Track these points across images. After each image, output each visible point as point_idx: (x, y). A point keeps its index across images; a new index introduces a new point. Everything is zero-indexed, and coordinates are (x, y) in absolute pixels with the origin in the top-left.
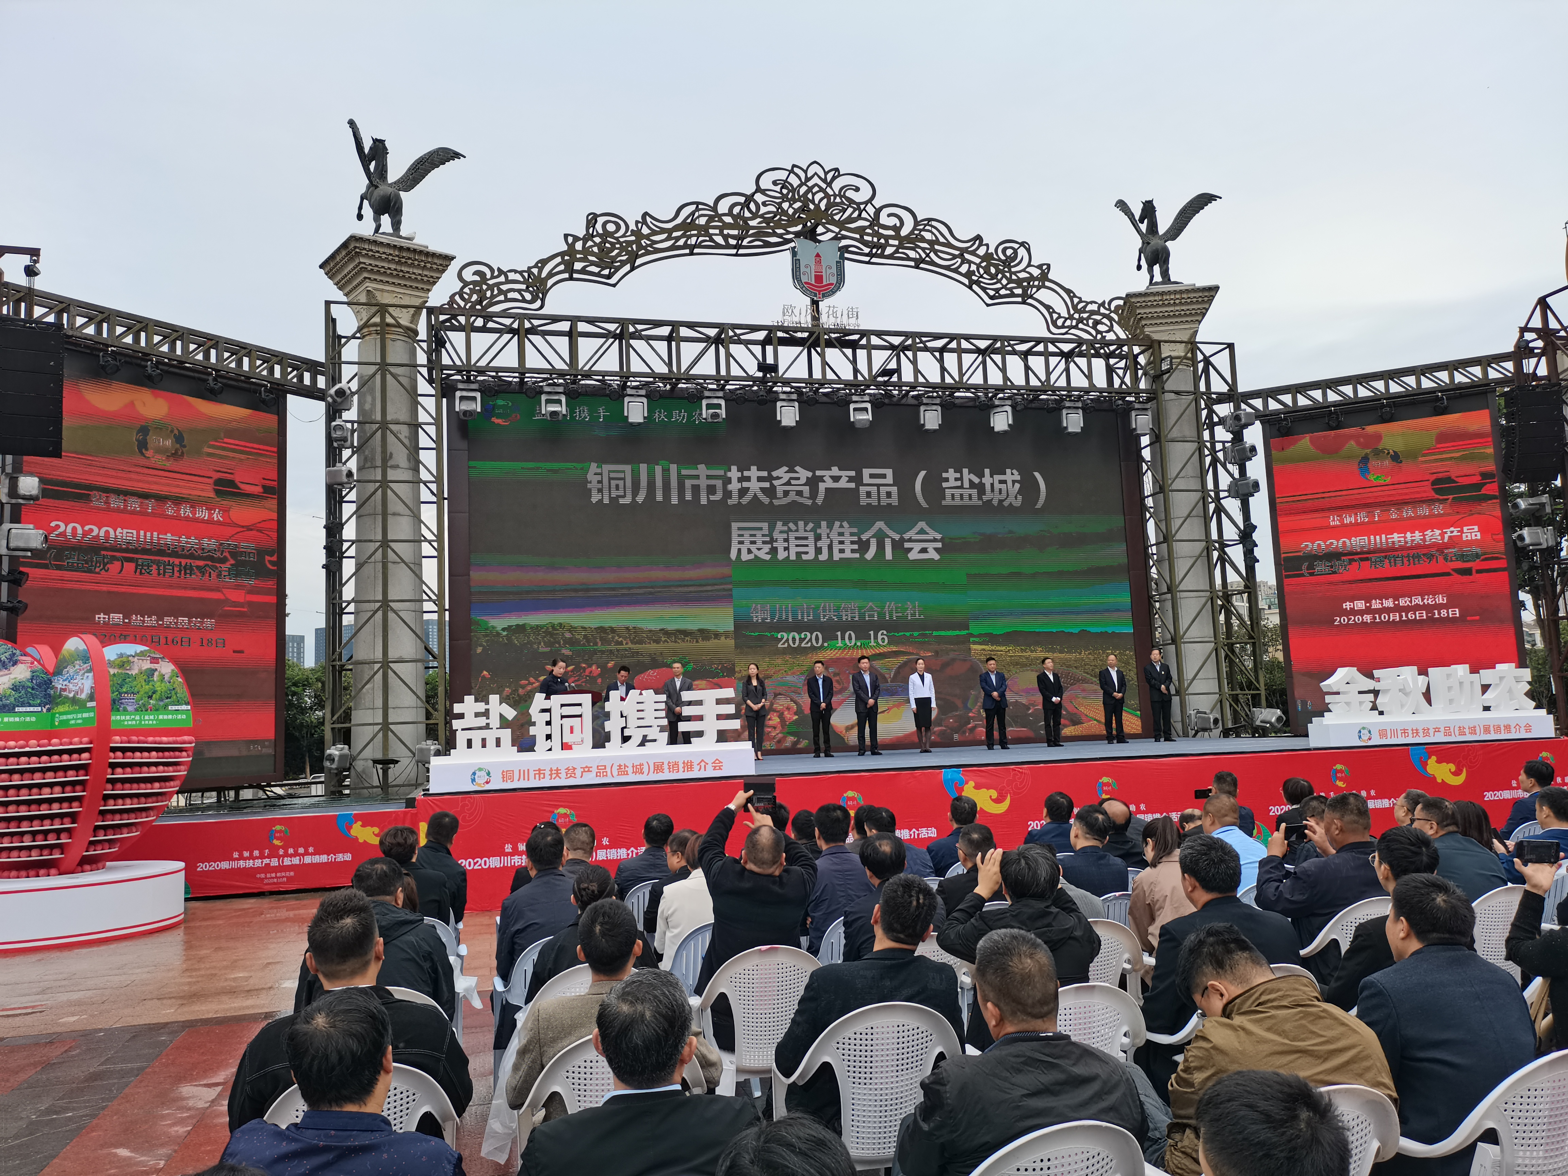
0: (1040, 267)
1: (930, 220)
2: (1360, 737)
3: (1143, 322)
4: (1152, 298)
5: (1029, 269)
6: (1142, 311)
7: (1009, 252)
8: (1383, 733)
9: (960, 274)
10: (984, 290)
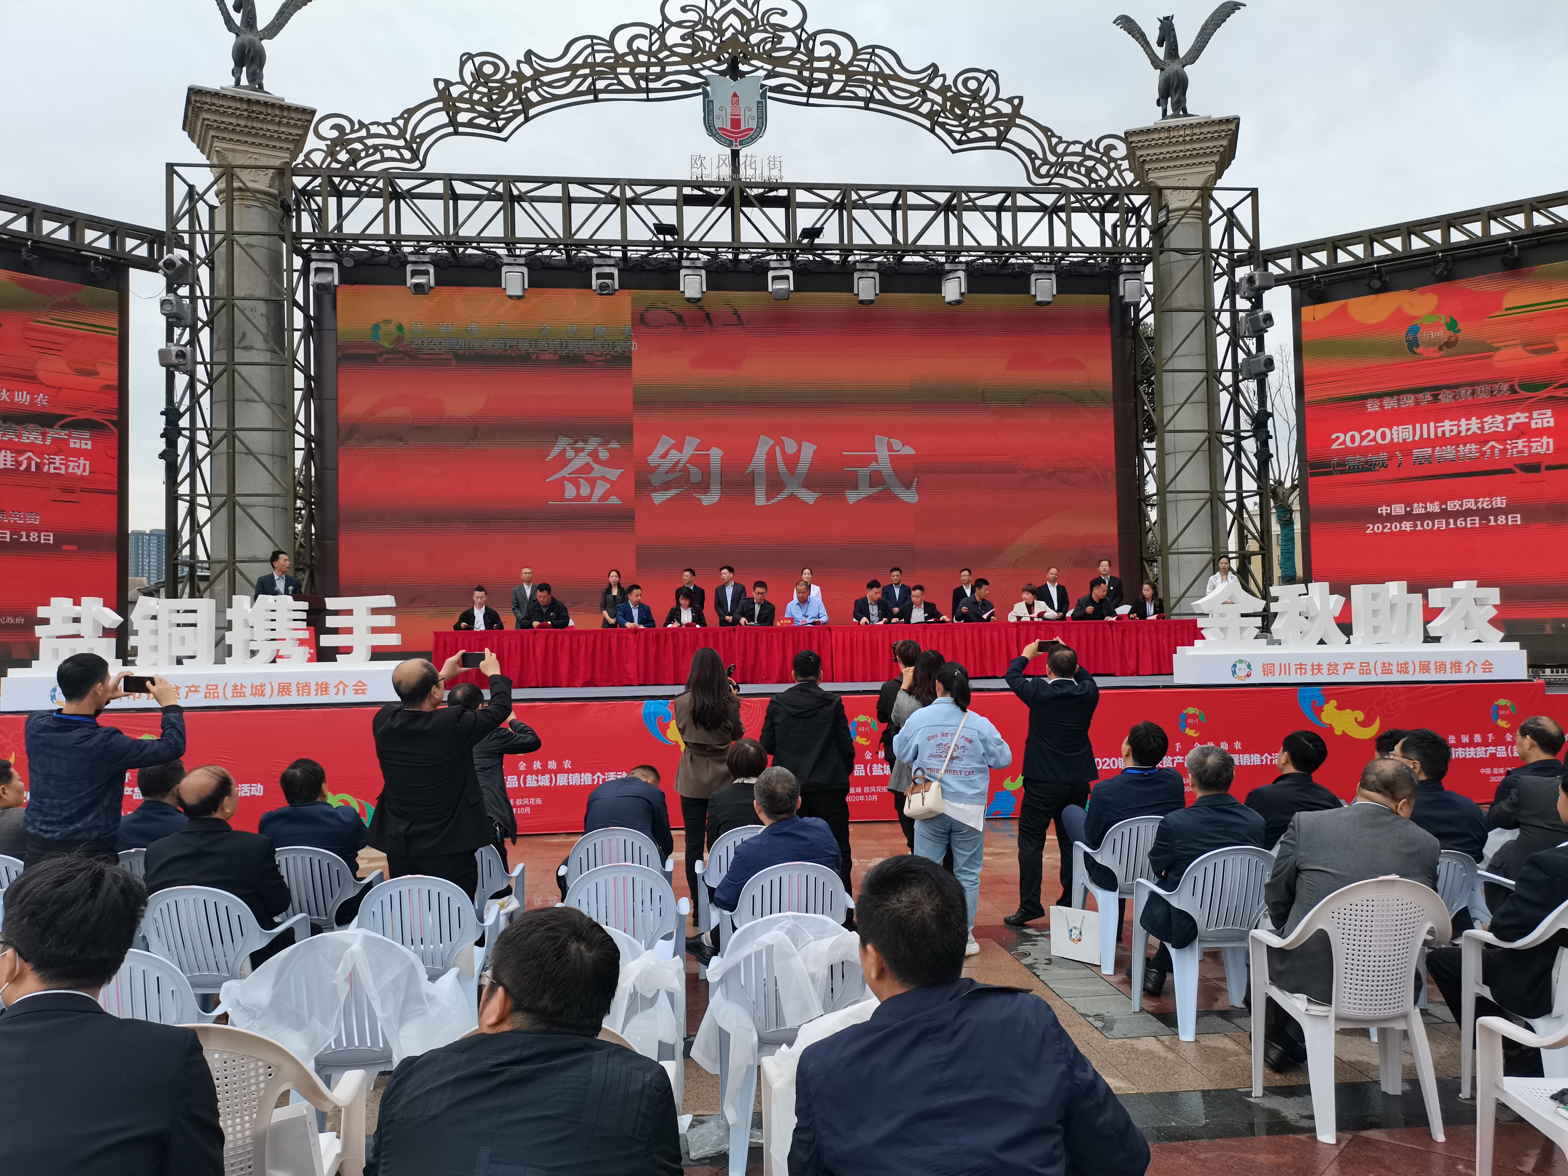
0: (1010, 101)
1: (874, 47)
2: (1234, 673)
3: (1147, 167)
4: (1156, 136)
5: (996, 104)
6: (1145, 152)
7: (973, 85)
8: (1268, 668)
9: (921, 114)
10: (950, 133)
